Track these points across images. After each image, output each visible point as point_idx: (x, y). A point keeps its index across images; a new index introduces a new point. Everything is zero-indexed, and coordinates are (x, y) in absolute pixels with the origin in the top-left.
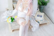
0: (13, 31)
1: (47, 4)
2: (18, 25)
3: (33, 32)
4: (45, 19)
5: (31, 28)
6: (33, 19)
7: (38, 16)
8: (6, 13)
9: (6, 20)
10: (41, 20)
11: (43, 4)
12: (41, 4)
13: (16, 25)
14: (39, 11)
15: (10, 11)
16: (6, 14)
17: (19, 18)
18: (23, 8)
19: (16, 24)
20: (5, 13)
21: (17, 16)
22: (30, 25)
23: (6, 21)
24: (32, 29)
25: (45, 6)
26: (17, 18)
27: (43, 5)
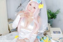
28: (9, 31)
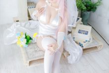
0: (30, 63)
1: (96, 8)
2: (40, 51)
3: (70, 64)
4: (93, 39)
5: (66, 56)
6: (69, 38)
7: (79, 32)
8: (15, 27)
9: (14, 42)
10: (87, 41)
11: (89, 8)
12: (85, 8)
13: (36, 51)
14: (82, 22)
15: (23, 24)
16: (15, 30)
17: (42, 36)
18: (50, 16)
19: (36, 49)
20: (11, 27)
21: (38, 34)
22: (64, 50)
23: (16, 44)
24: (69, 58)
25: (92, 12)
26: (37, 37)
27: (89, 10)
28: (28, 18)
